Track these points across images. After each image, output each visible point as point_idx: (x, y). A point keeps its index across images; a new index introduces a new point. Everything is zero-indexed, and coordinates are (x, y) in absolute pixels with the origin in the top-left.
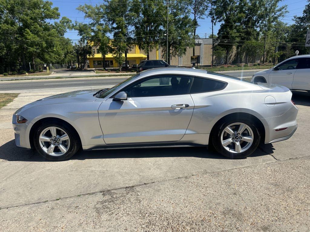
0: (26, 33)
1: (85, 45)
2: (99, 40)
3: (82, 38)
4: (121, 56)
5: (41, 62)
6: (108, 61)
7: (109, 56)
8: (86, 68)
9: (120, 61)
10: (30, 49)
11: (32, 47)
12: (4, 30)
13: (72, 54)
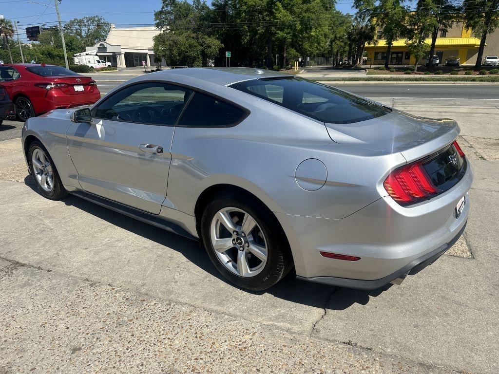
0: (276, 10)
1: (364, 24)
2: (387, 15)
3: (358, 13)
4: (423, 42)
5: (297, 53)
6: (402, 53)
7: (400, 43)
8: (360, 63)
9: (417, 52)
10: (278, 33)
11: (282, 30)
12: (251, 5)
13: (342, 41)
